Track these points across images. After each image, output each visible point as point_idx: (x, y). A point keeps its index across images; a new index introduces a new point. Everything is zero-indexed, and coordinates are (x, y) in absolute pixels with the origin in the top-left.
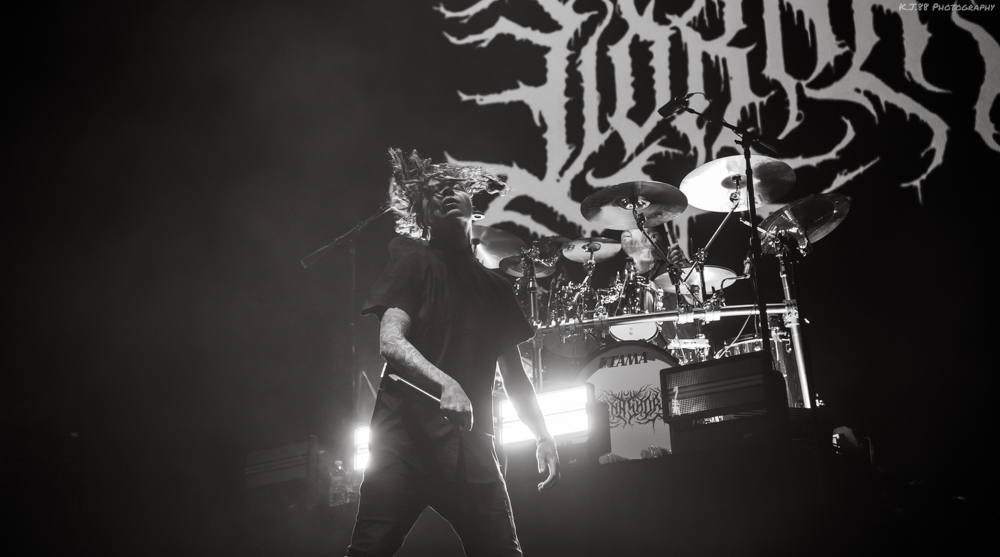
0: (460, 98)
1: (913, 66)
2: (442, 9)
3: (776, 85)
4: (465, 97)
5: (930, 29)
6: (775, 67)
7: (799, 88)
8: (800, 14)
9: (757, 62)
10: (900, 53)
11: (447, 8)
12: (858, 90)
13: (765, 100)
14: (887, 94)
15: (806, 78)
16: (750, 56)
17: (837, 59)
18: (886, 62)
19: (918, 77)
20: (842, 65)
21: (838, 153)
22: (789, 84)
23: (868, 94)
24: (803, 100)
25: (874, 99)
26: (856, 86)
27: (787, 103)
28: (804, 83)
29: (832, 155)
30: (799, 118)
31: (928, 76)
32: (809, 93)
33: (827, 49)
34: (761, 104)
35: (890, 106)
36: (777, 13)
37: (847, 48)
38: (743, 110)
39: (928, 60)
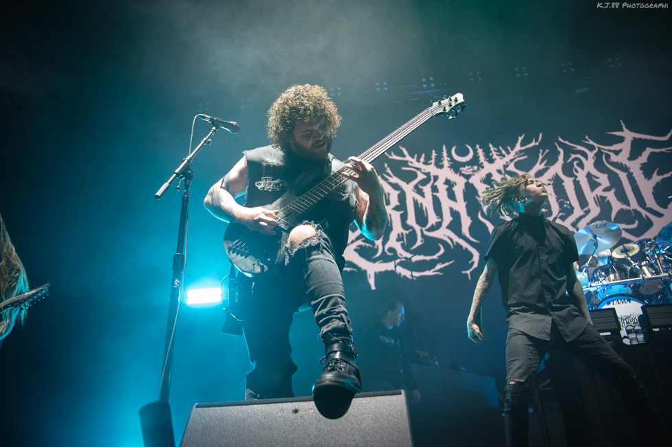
1: (465, 230)
3: (412, 227)
5: (471, 219)
6: (411, 220)
7: (421, 231)
8: (421, 204)
9: (404, 218)
10: (460, 225)
12: (445, 235)
13: (407, 232)
14: (456, 239)
15: (424, 226)
16: (401, 215)
17: (437, 223)
18: (455, 226)
19: (468, 235)
20: (438, 226)
21: (438, 257)
22: (417, 228)
23: (448, 237)
24: (423, 235)
25: (451, 240)
26: (443, 233)
27: (416, 235)
28: (423, 229)
29: (435, 257)
30: (422, 241)
31: (471, 234)
32: (426, 233)
33: (432, 219)
34: (406, 234)
35: (457, 244)
36: (412, 202)
37: (440, 220)
38: (398, 235)
39: (471, 229)
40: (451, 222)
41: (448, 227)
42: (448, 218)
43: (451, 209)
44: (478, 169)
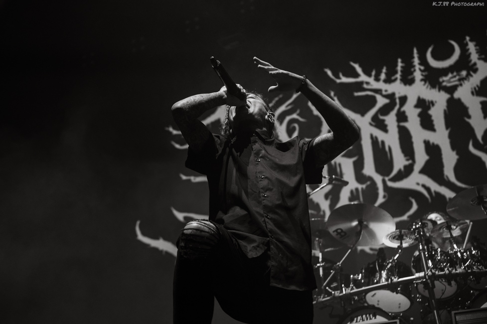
0: (180, 178)
1: (449, 172)
2: (171, 129)
3: (370, 179)
4: (184, 177)
5: (457, 154)
6: (369, 169)
7: (384, 182)
8: (383, 142)
9: (359, 166)
10: (441, 165)
11: (174, 128)
12: (418, 184)
13: (364, 186)
14: (435, 187)
15: (388, 175)
16: (355, 163)
17: (405, 167)
18: (434, 168)
19: (452, 178)
20: (407, 171)
21: (409, 217)
22: (378, 179)
23: (424, 186)
24: (386, 188)
25: (428, 189)
26: (416, 181)
27: (377, 189)
28: (387, 179)
29: (405, 218)
30: (384, 197)
31: (458, 177)
32: (390, 184)
33: (399, 161)
34: (362, 189)
35: (438, 194)
36: (370, 141)
37: (410, 162)
38: (352, 192)
39: (457, 170)
40: (427, 163)
41: (422, 171)
42: (421, 157)
43: (427, 143)
44: (469, 75)
